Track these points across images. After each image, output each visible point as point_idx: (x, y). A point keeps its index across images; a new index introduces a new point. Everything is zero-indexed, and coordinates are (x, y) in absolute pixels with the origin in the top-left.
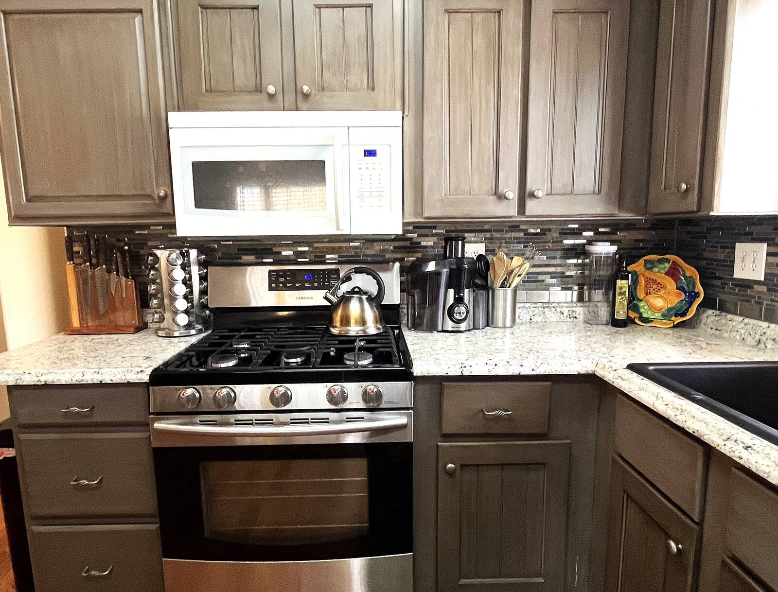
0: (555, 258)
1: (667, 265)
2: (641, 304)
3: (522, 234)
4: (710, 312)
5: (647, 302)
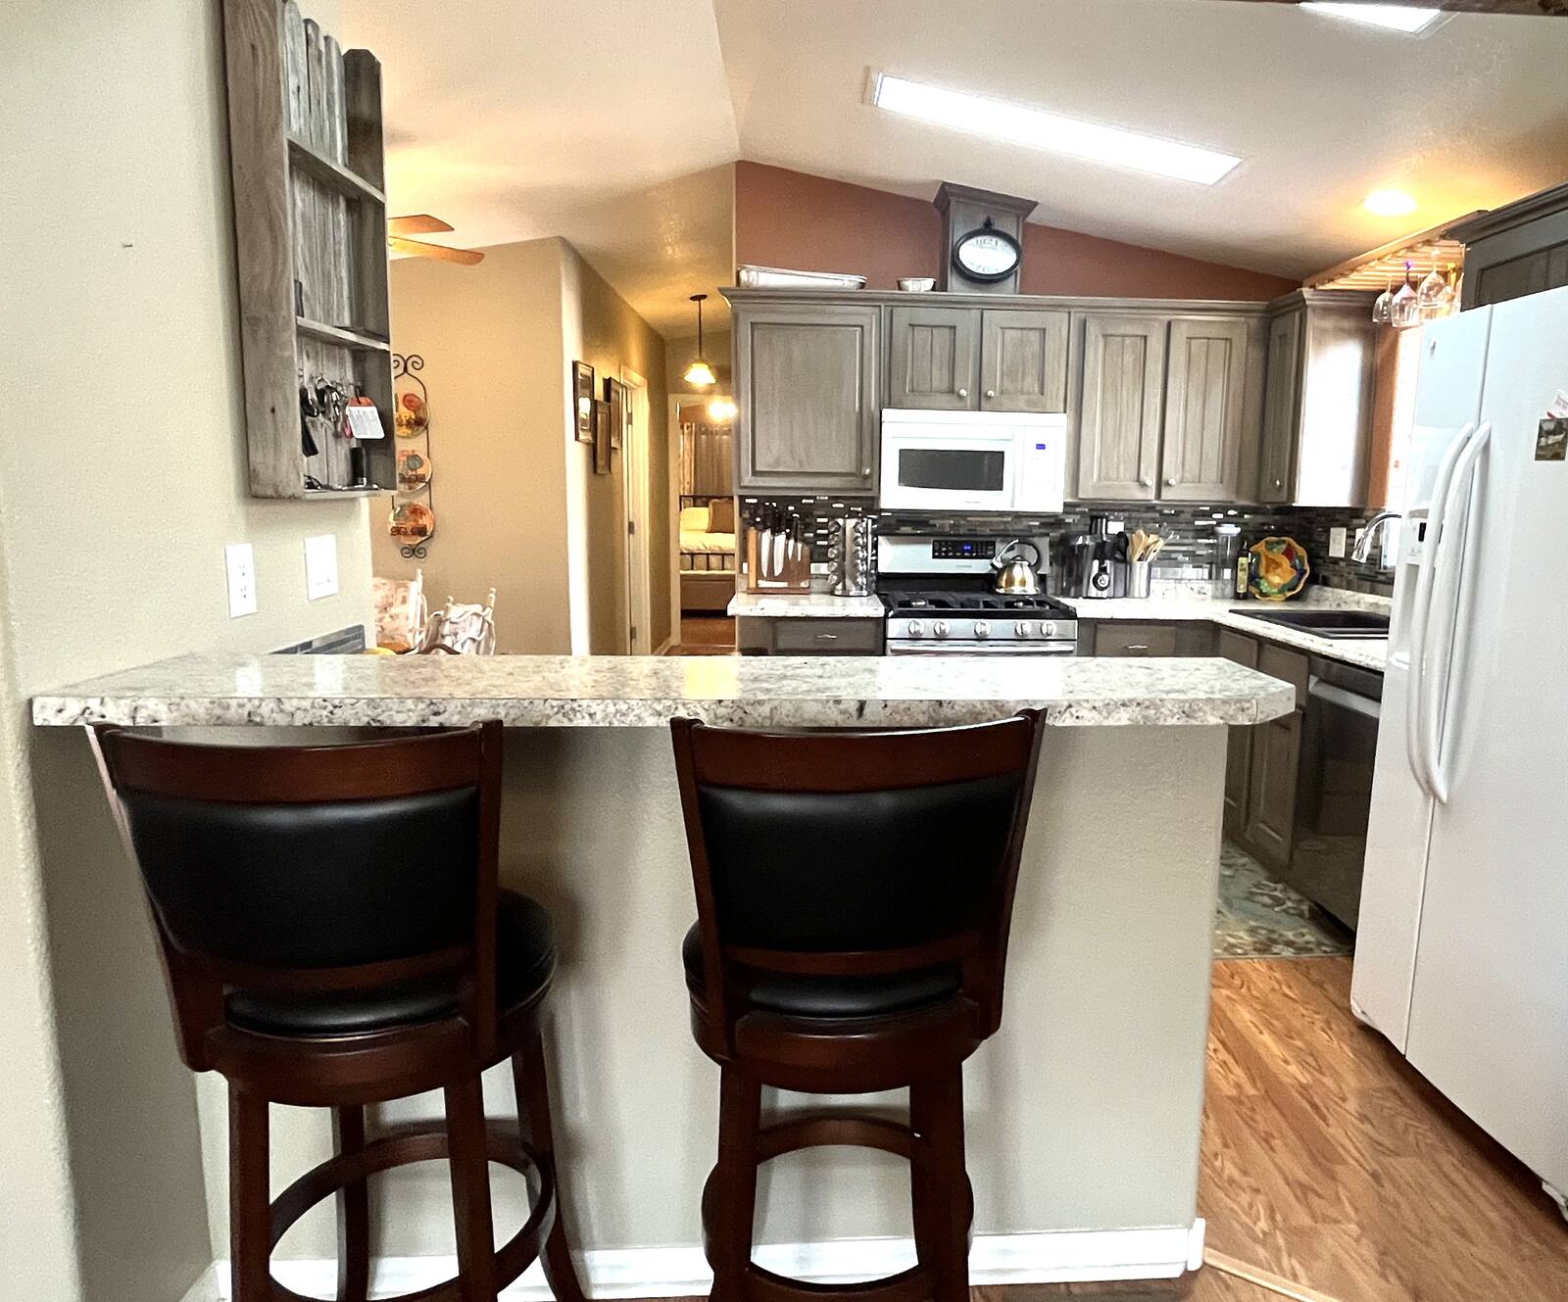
0: (1186, 538)
1: (1284, 546)
2: (1262, 582)
3: (1158, 515)
4: (1315, 587)
5: (1267, 579)
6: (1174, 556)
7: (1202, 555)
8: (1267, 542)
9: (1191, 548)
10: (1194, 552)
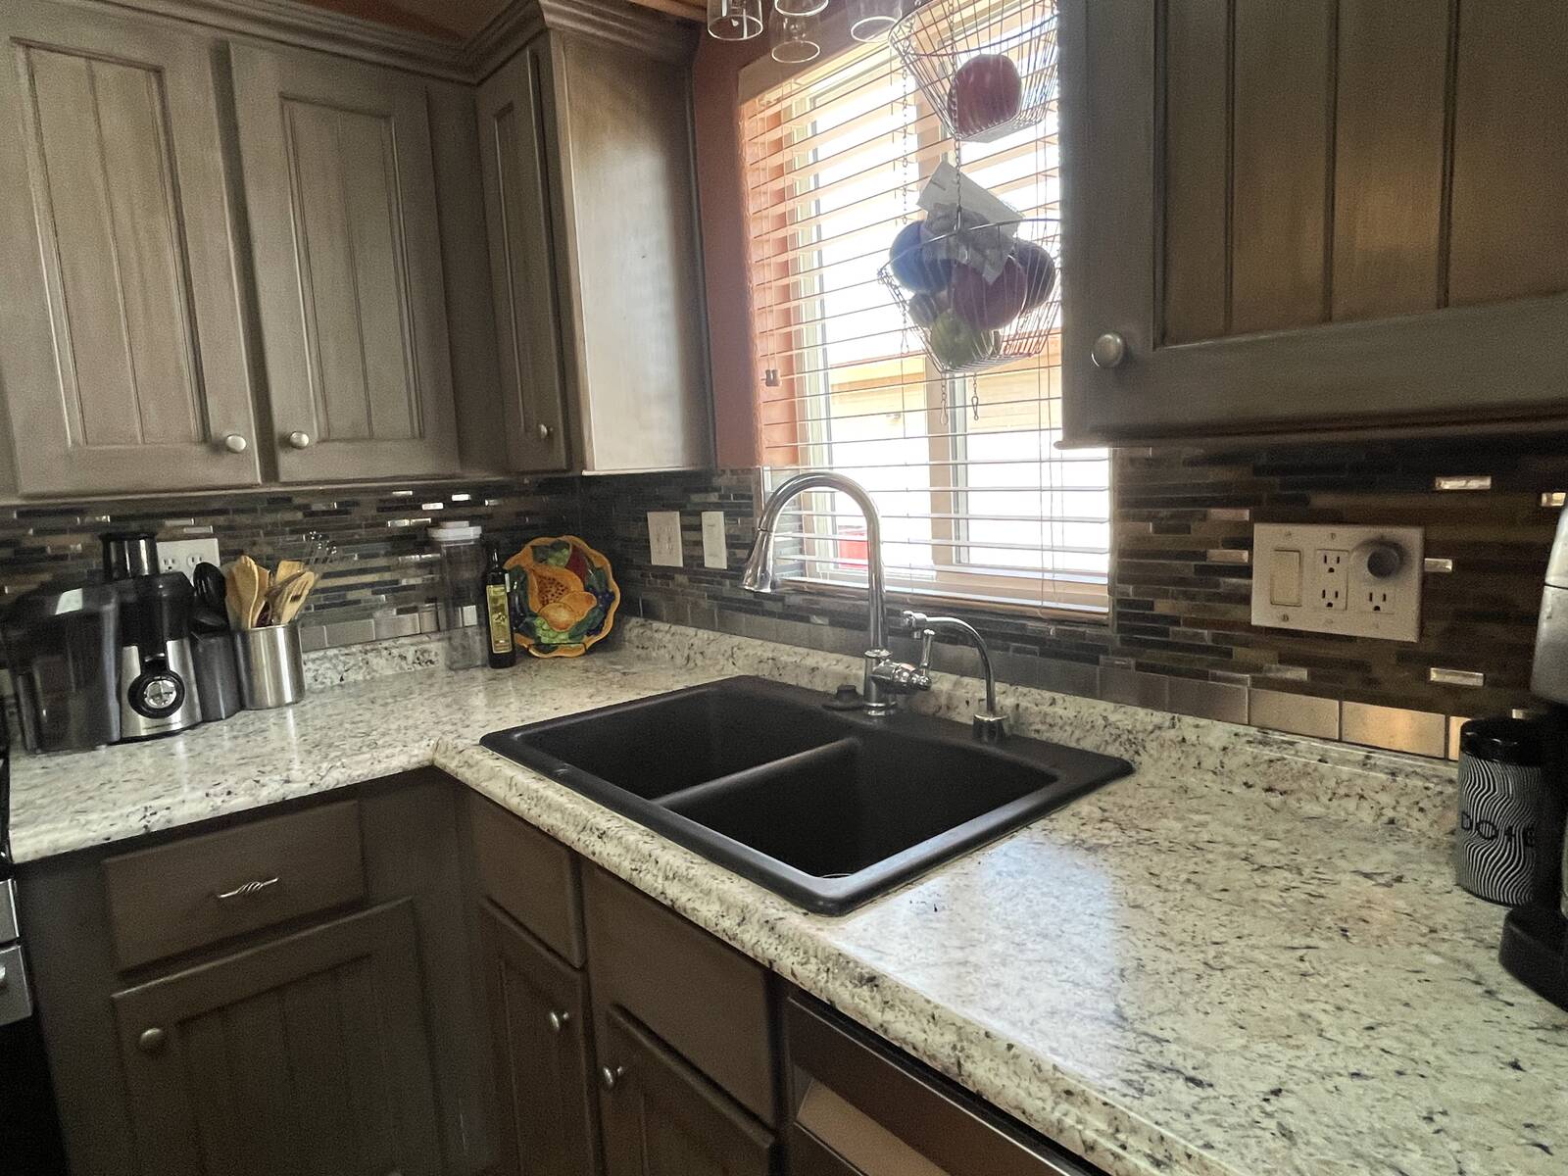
0: (375, 556)
1: (567, 553)
2: (538, 622)
3: (299, 515)
4: (634, 620)
5: (545, 617)
6: (352, 596)
7: (412, 587)
8: (533, 547)
9: (387, 576)
10: (397, 582)
